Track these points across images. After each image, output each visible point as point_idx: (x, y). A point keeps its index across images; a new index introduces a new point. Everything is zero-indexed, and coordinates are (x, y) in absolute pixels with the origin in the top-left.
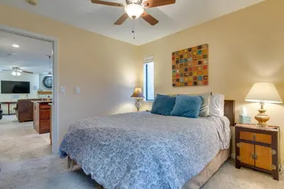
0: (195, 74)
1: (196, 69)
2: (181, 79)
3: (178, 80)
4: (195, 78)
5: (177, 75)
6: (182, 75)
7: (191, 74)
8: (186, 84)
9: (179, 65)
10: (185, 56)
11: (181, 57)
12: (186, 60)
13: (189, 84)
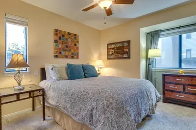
0: (72, 51)
1: (73, 48)
2: (63, 53)
3: (60, 53)
4: (73, 54)
5: (60, 49)
6: (63, 50)
7: (70, 51)
8: (66, 57)
9: (61, 41)
10: (66, 37)
11: (63, 36)
12: (67, 39)
13: (68, 57)
